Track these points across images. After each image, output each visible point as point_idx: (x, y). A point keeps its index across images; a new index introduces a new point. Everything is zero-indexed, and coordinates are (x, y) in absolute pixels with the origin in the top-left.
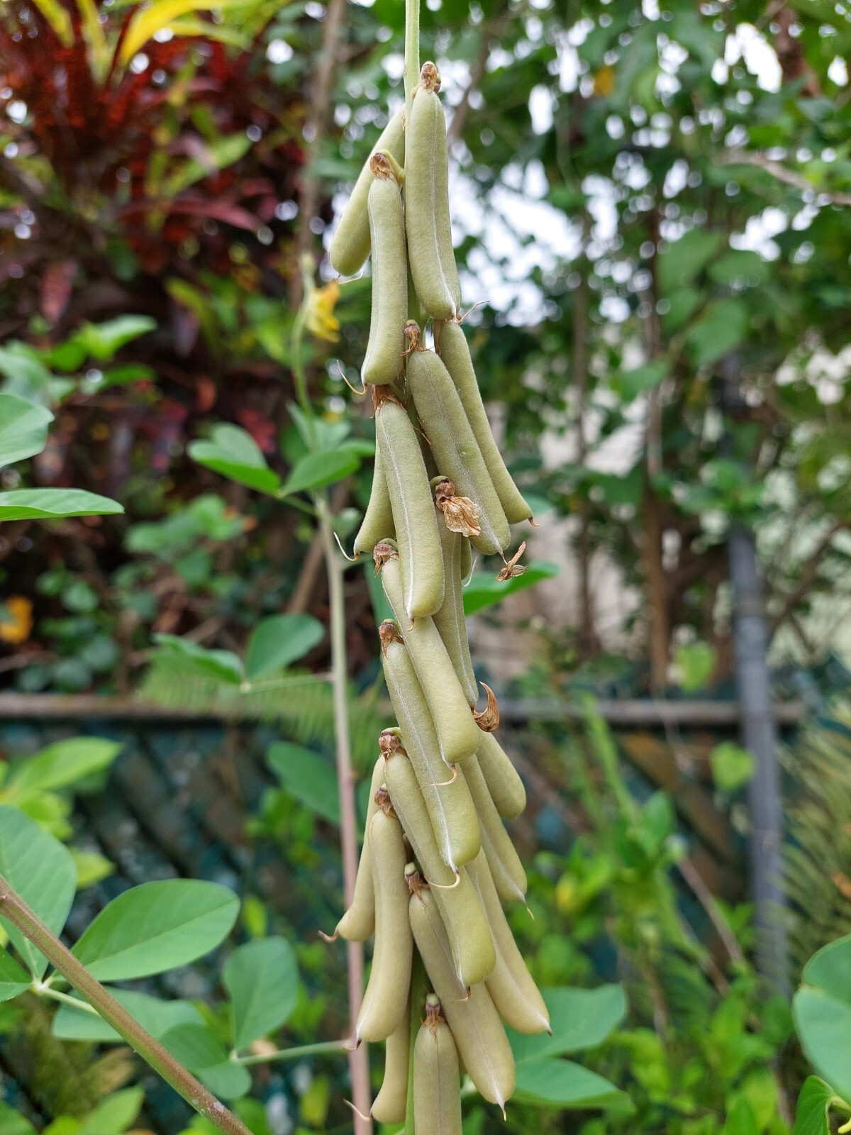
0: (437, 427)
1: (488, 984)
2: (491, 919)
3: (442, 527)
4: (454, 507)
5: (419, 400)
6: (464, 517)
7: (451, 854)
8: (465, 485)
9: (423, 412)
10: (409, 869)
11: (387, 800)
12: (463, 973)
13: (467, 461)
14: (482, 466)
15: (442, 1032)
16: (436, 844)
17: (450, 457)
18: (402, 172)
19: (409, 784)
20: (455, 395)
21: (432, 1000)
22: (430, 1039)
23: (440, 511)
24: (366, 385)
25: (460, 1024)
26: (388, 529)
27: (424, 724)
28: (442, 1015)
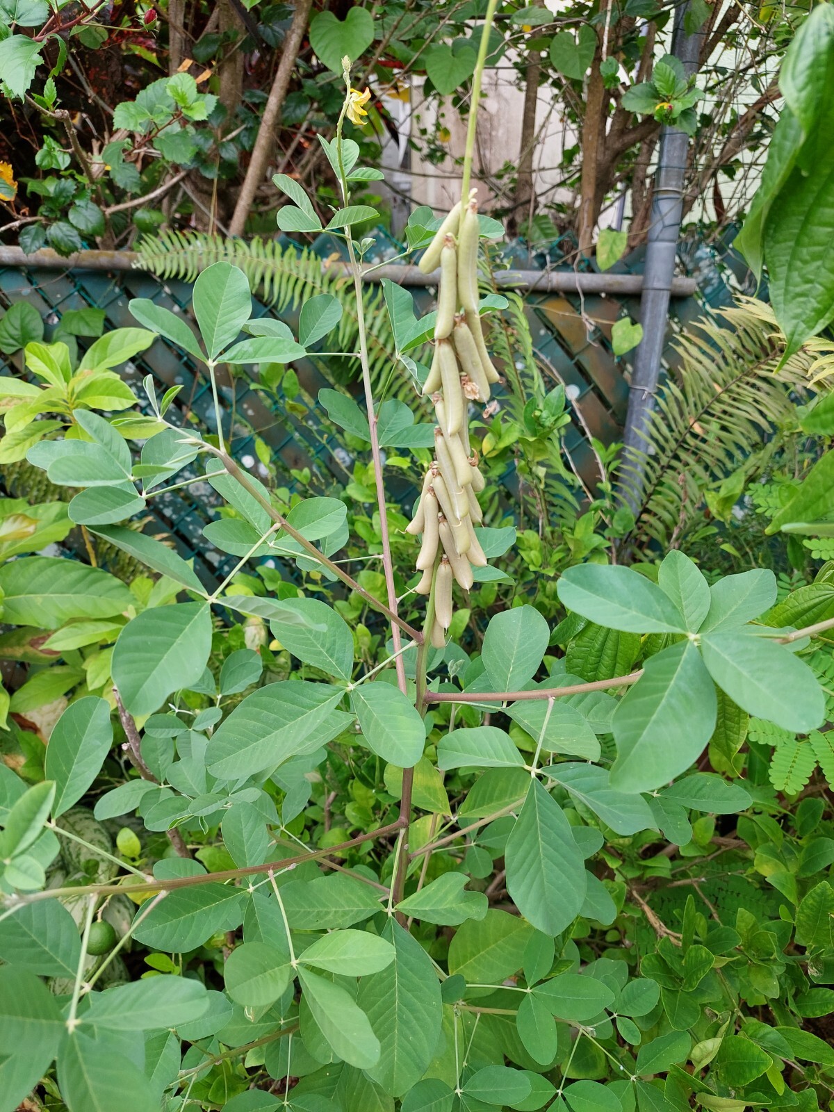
0: (464, 355)
1: (467, 554)
2: (468, 529)
3: (463, 393)
4: (468, 387)
5: (458, 345)
6: (473, 392)
7: (458, 514)
8: (474, 376)
9: (459, 349)
10: (440, 514)
11: (433, 490)
12: (459, 550)
13: (475, 366)
14: (481, 367)
15: (448, 567)
16: (453, 510)
17: (468, 365)
18: (457, 242)
19: (443, 488)
20: (473, 342)
21: (445, 556)
22: (443, 569)
23: (463, 388)
24: (434, 341)
25: (455, 564)
26: (439, 385)
27: (451, 469)
28: (448, 561)
